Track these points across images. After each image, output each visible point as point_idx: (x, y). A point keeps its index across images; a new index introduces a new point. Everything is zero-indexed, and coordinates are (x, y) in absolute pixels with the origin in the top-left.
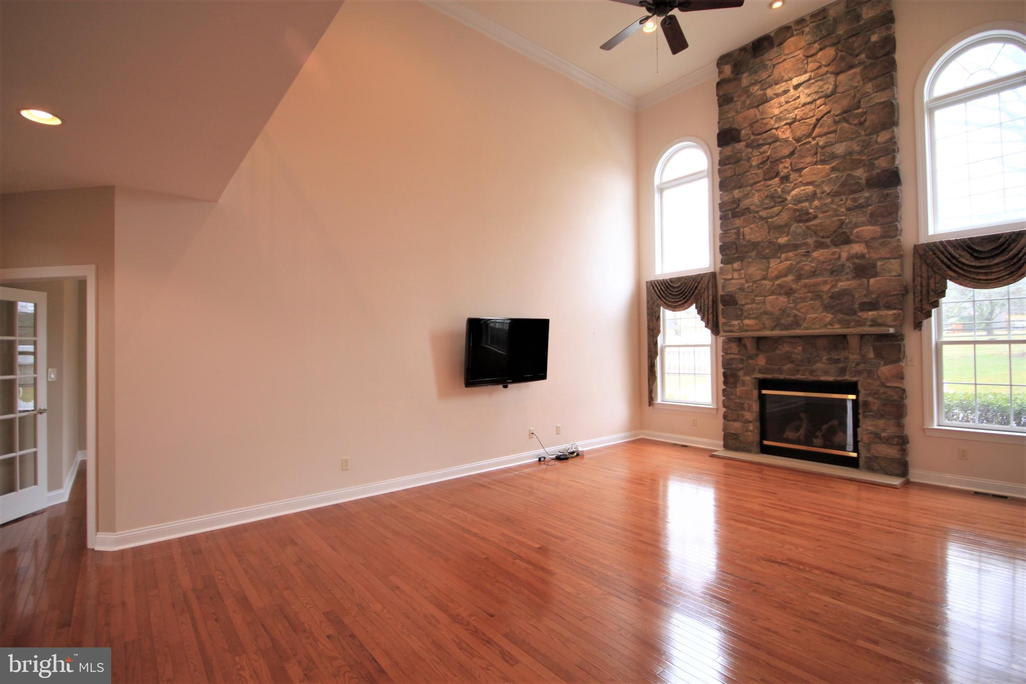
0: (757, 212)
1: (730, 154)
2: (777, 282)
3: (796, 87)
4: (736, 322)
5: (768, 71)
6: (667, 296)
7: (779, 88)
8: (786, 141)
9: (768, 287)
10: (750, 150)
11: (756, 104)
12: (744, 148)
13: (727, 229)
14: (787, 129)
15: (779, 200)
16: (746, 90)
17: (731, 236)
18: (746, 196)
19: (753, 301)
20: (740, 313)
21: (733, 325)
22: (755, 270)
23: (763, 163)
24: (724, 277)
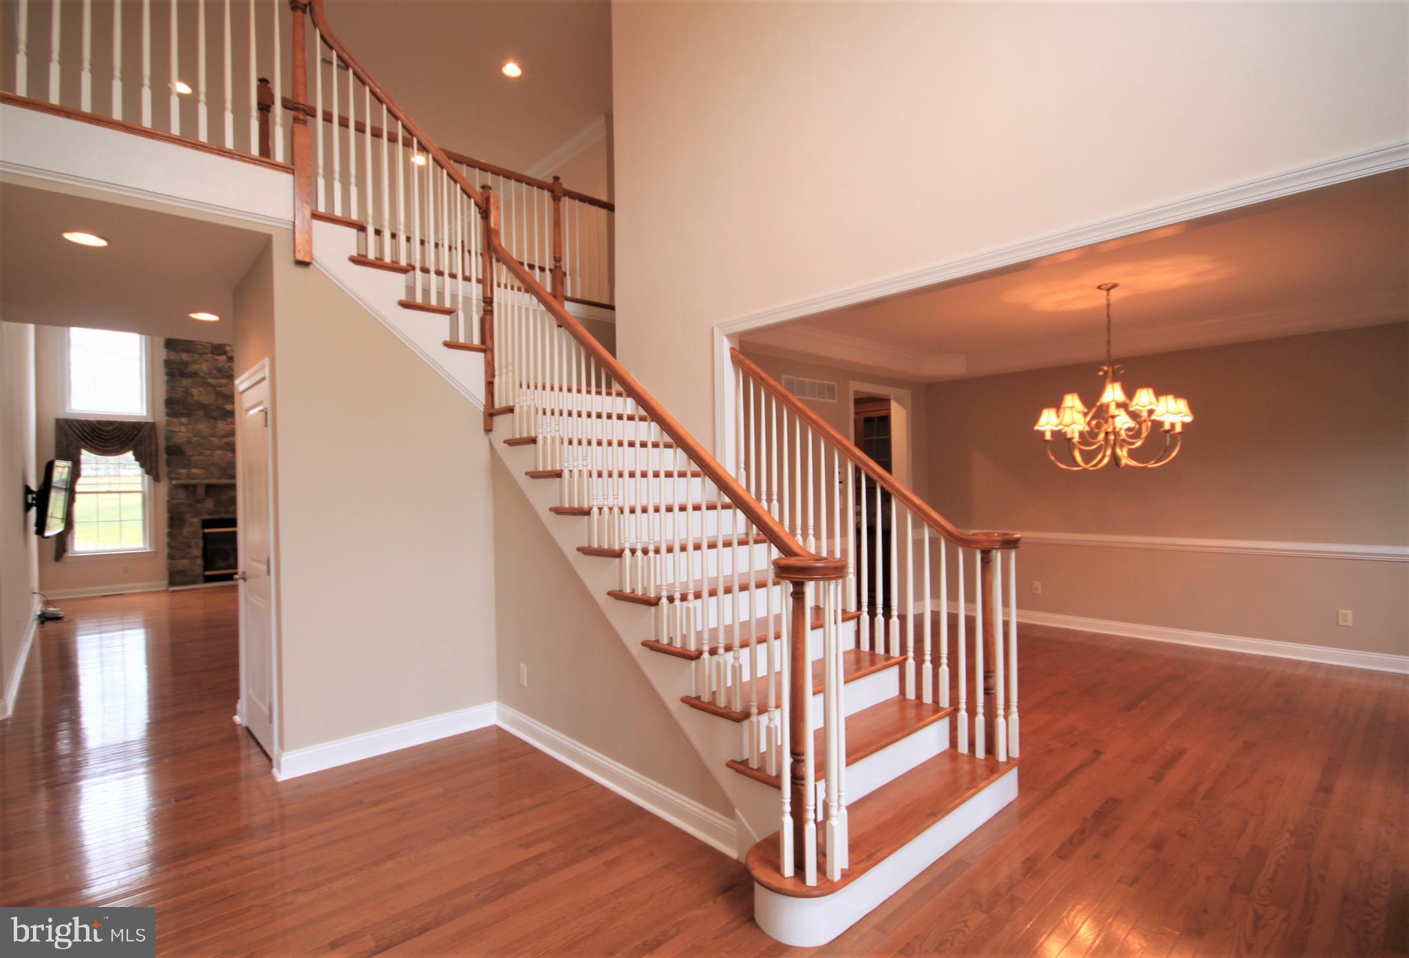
0: (206, 378)
2: (225, 440)
4: (184, 471)
6: (94, 439)
13: (175, 386)
15: (226, 374)
17: (178, 393)
18: (195, 362)
19: (201, 454)
20: (187, 463)
21: (179, 474)
22: (203, 427)
24: (171, 429)
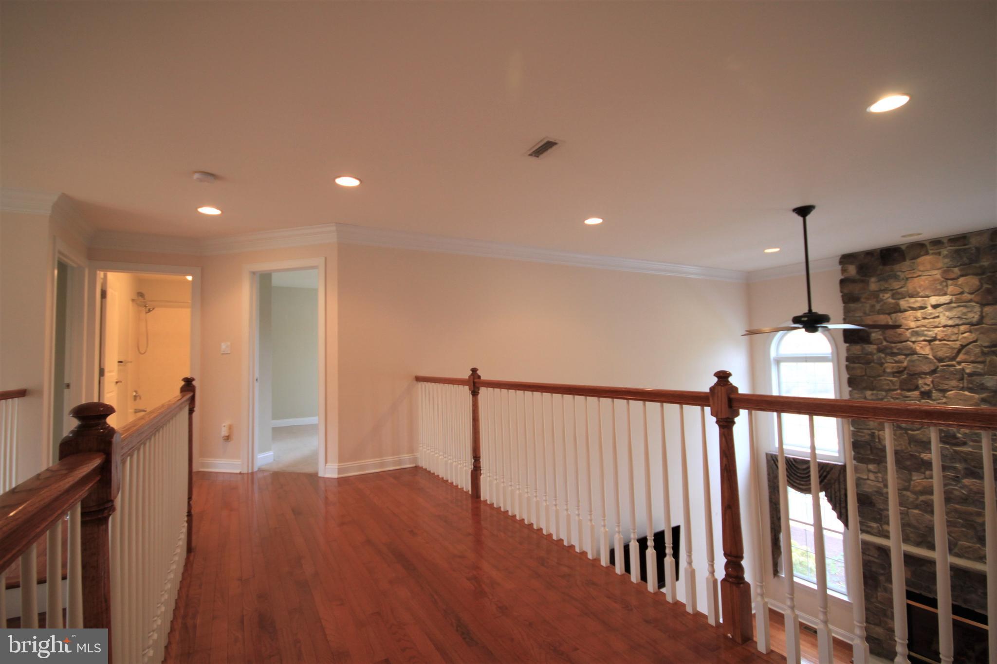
1: (859, 353)
2: (922, 498)
3: (935, 307)
5: (900, 282)
6: (791, 475)
7: (916, 302)
8: (925, 357)
9: (911, 500)
10: (883, 355)
11: (888, 312)
12: (875, 351)
13: (860, 427)
14: (926, 346)
16: (875, 295)
17: (864, 436)
20: (879, 516)
21: (870, 527)
23: (899, 372)
24: (859, 474)
